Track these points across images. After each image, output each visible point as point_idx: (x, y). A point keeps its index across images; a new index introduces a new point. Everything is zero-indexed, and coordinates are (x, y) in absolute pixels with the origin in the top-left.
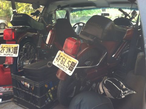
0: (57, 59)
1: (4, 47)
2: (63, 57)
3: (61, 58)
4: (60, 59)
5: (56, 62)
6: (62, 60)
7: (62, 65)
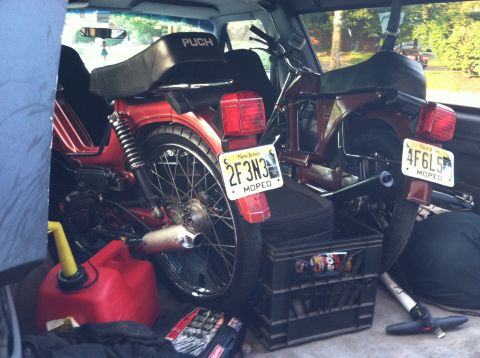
0: (411, 160)
1: (236, 165)
2: (423, 151)
3: (420, 156)
4: (416, 158)
5: (412, 167)
6: (424, 160)
7: (428, 170)
